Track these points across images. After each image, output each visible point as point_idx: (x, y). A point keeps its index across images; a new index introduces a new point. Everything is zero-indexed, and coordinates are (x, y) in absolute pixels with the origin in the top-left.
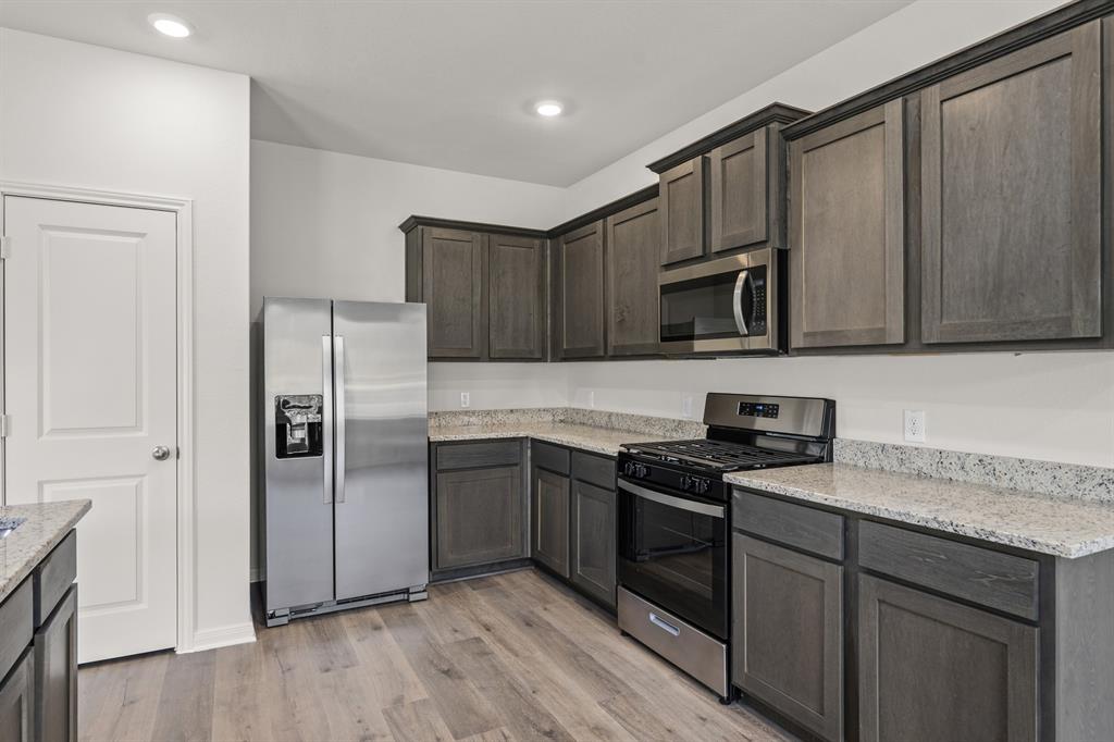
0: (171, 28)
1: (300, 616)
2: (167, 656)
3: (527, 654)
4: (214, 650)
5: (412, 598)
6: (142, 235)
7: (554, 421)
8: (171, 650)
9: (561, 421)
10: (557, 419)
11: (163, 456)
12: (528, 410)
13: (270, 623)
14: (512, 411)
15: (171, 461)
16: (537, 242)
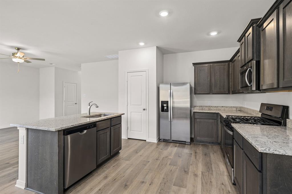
0: (142, 44)
1: (165, 141)
2: (145, 141)
3: (198, 159)
4: (150, 142)
5: (187, 143)
6: (142, 76)
7: (236, 110)
8: (146, 140)
9: (239, 110)
10: (238, 109)
11: (144, 110)
12: (228, 107)
13: (160, 141)
14: (223, 107)
15: (145, 111)
16: (227, 64)
